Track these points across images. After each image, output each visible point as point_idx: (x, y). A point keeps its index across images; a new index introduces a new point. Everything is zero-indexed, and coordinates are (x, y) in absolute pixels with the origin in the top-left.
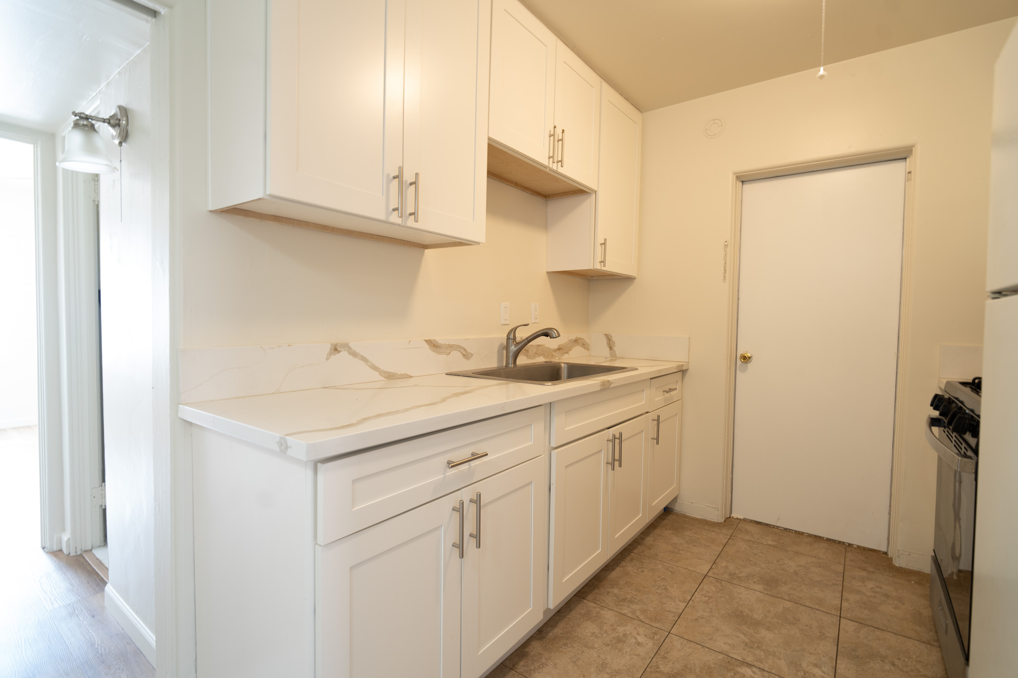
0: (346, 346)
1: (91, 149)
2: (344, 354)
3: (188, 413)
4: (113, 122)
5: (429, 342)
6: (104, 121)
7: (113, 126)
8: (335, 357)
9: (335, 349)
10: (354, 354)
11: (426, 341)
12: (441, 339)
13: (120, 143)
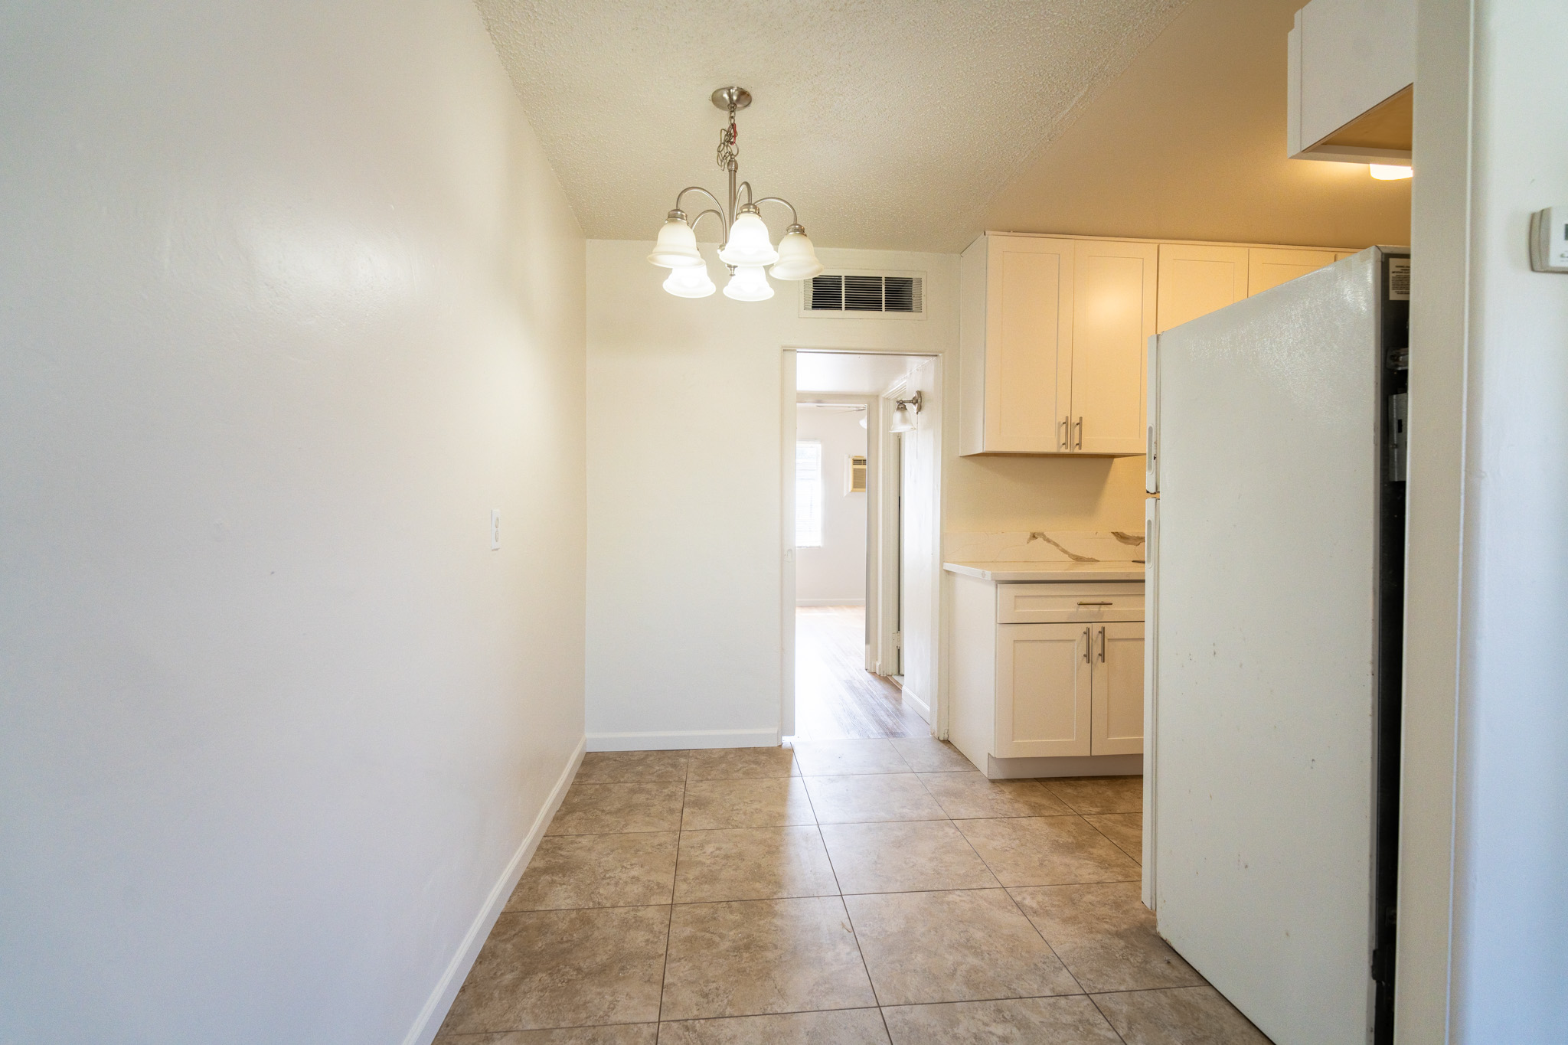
0: (1042, 535)
1: (905, 421)
2: (1040, 540)
3: (948, 566)
4: (914, 401)
5: (1116, 534)
6: (910, 402)
7: (915, 404)
8: (1033, 542)
9: (1034, 536)
10: (1048, 541)
11: (1113, 533)
12: (1128, 532)
13: (917, 413)
